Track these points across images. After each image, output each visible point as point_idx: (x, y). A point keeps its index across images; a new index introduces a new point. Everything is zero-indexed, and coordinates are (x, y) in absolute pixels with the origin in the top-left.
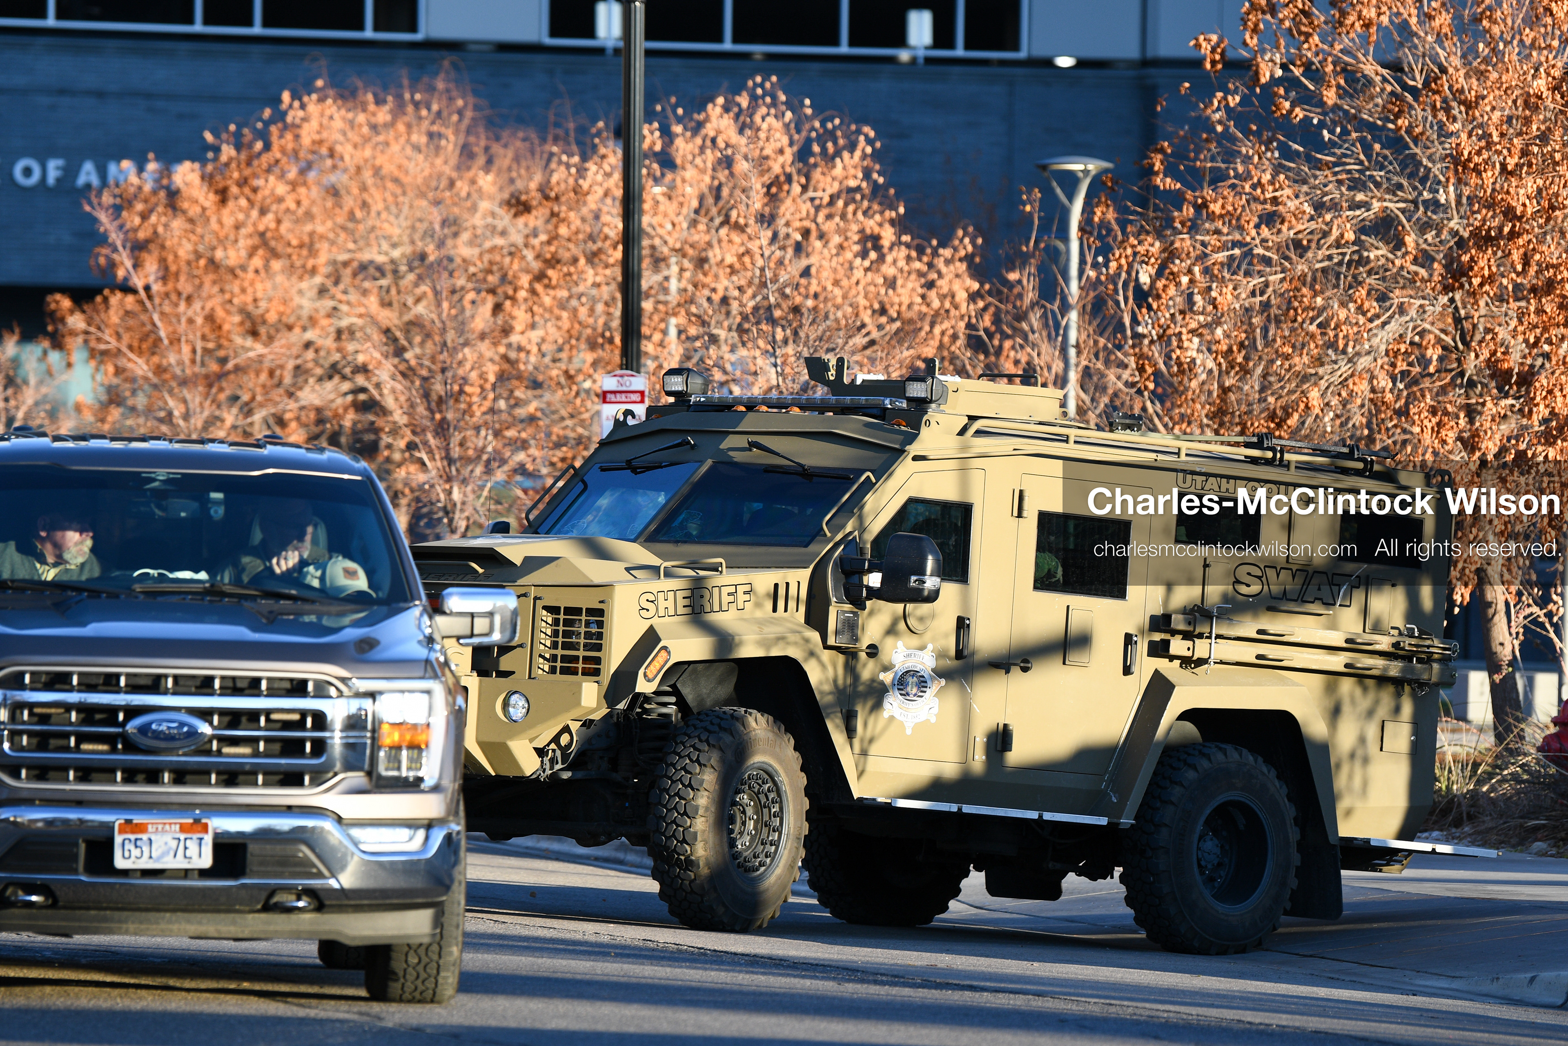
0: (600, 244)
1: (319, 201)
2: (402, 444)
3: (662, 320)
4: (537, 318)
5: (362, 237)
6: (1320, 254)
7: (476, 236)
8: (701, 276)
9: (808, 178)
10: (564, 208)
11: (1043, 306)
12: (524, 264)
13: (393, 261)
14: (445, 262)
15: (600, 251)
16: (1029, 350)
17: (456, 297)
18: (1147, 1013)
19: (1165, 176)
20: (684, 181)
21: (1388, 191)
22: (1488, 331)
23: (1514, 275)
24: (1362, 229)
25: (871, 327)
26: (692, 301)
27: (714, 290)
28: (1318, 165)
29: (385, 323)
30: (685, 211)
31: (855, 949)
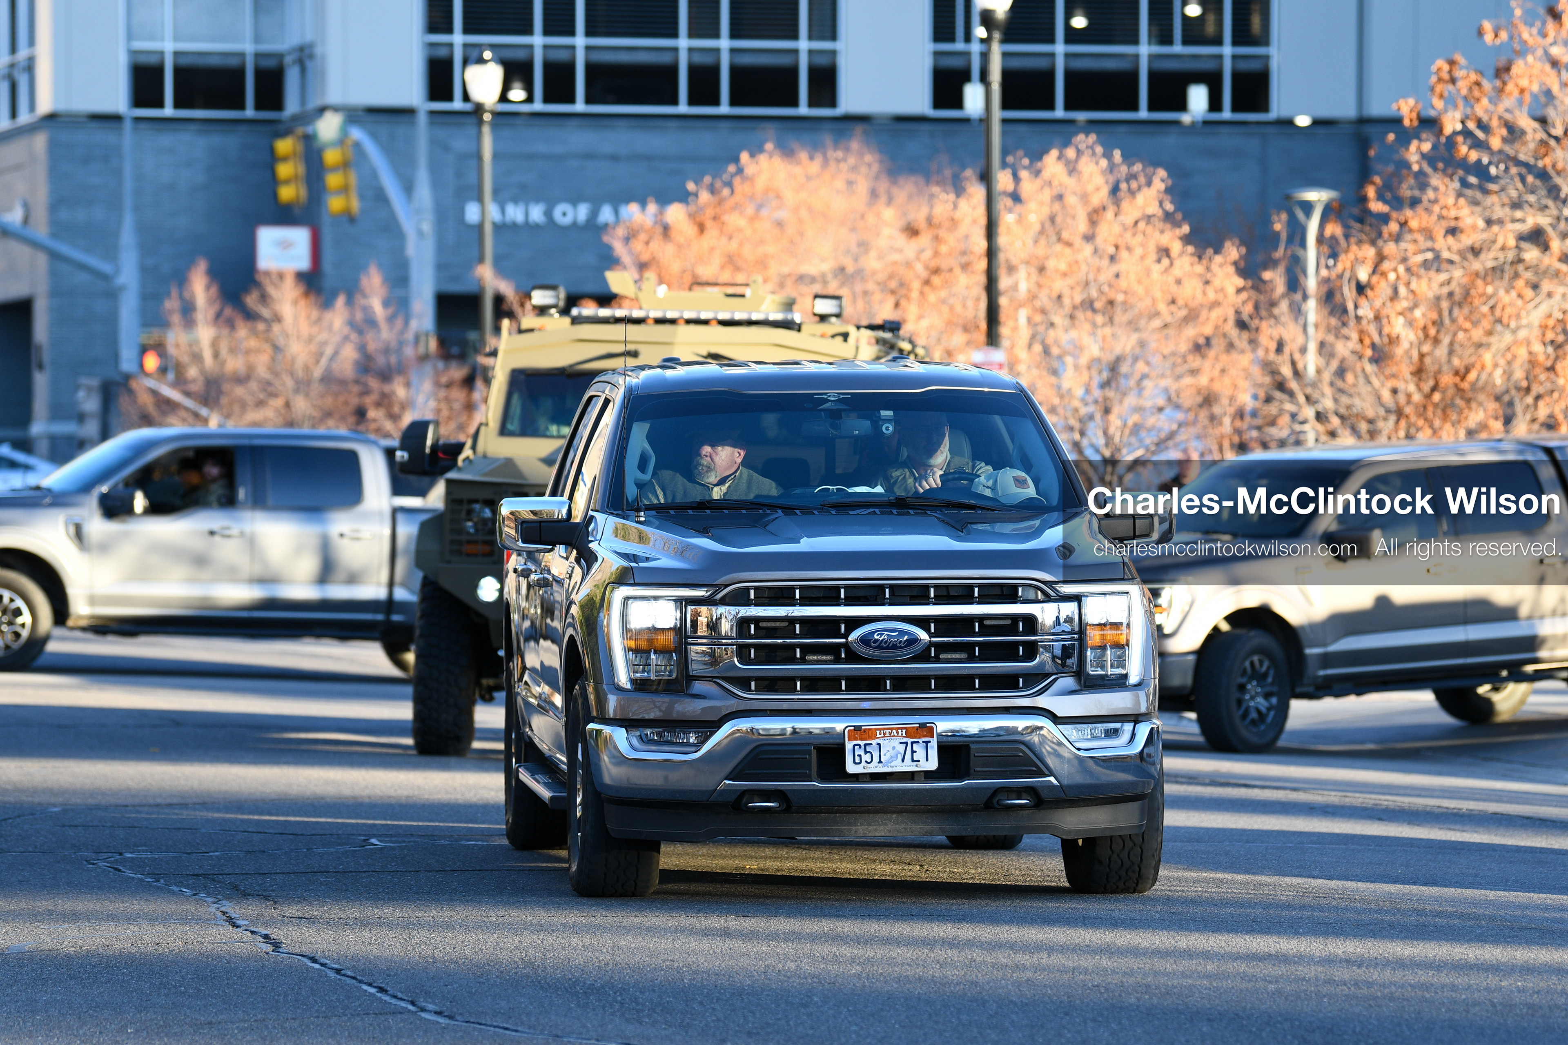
0: (970, 257)
1: (769, 231)
3: (1015, 311)
5: (800, 256)
6: (1491, 255)
7: (881, 254)
8: (1042, 280)
9: (1118, 206)
10: (944, 233)
11: (1290, 297)
12: (915, 273)
15: (970, 262)
16: (1280, 328)
18: (1373, 802)
19: (1377, 202)
20: (1029, 211)
21: (1538, 210)
24: (1521, 238)
25: (1165, 314)
26: (1036, 297)
27: (1052, 289)
28: (1486, 192)
30: (1031, 233)
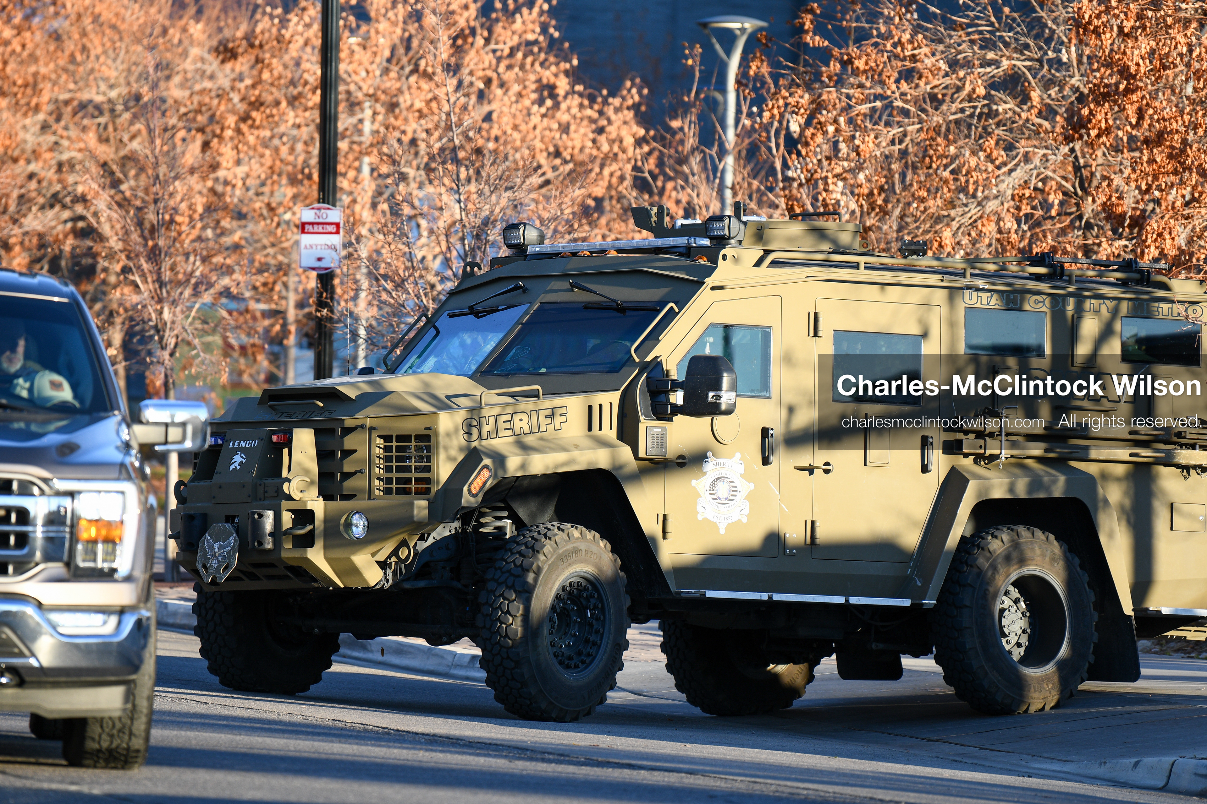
0: (300, 89)
1: (42, 45)
2: (118, 268)
3: (357, 159)
4: (242, 155)
5: (81, 78)
6: (954, 107)
7: (187, 80)
8: (392, 120)
9: (490, 31)
10: (267, 55)
11: (703, 151)
12: (230, 106)
13: (110, 101)
14: (158, 103)
15: (300, 95)
16: (689, 190)
17: (168, 135)
18: (789, 790)
19: (815, 34)
20: (377, 32)
21: (1016, 50)
22: (1104, 178)
23: (1129, 128)
24: (993, 85)
25: (546, 168)
26: (383, 142)
27: (404, 132)
28: (952, 26)
29: (103, 158)
30: (378, 60)
31: (525, 730)
